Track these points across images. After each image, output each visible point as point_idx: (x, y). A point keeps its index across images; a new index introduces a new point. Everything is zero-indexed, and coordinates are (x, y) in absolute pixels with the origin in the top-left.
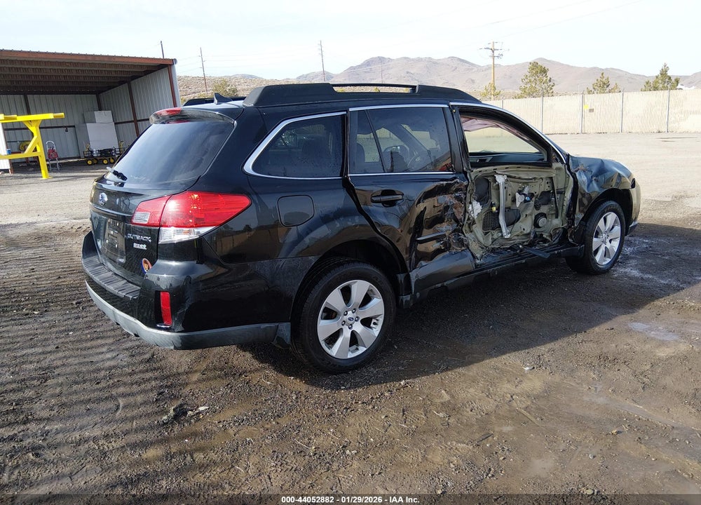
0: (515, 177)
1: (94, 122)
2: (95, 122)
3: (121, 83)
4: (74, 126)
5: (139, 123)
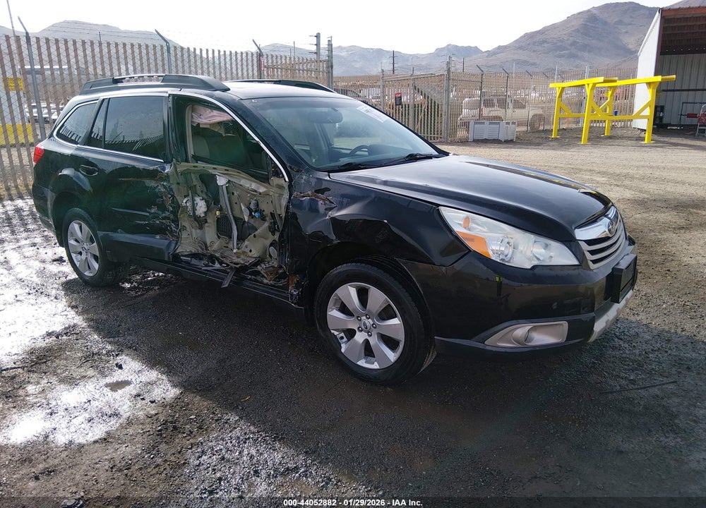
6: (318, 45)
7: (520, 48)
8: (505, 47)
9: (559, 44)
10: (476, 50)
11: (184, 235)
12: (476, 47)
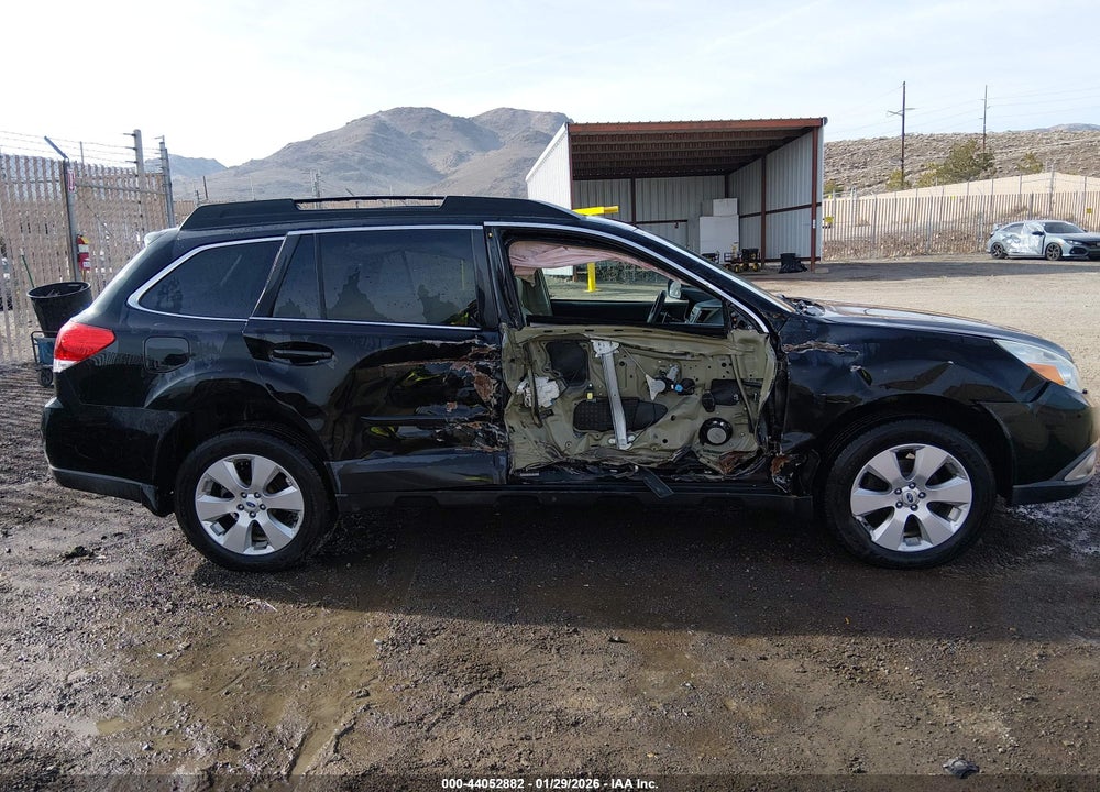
0: (638, 348)
1: (710, 214)
2: (712, 215)
3: (755, 158)
4: (686, 221)
5: (768, 216)
6: (138, 149)
7: (285, 164)
8: (263, 162)
9: (342, 161)
10: (215, 165)
11: (516, 440)
12: (215, 160)
